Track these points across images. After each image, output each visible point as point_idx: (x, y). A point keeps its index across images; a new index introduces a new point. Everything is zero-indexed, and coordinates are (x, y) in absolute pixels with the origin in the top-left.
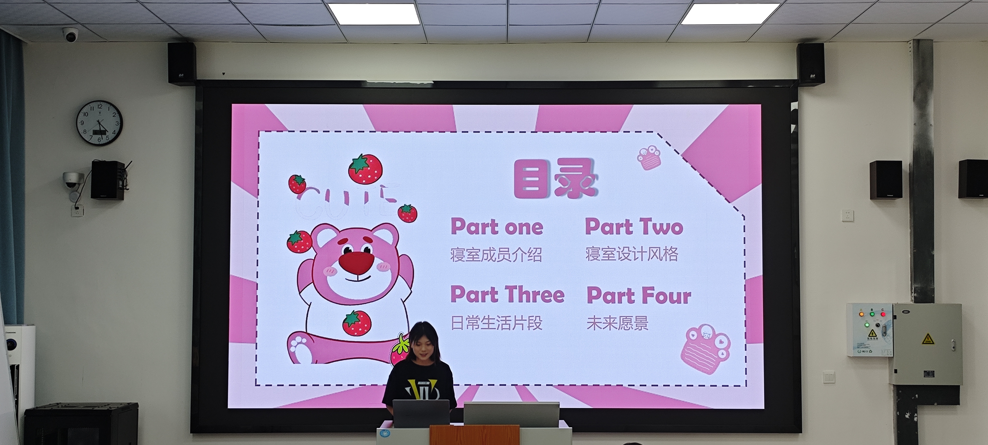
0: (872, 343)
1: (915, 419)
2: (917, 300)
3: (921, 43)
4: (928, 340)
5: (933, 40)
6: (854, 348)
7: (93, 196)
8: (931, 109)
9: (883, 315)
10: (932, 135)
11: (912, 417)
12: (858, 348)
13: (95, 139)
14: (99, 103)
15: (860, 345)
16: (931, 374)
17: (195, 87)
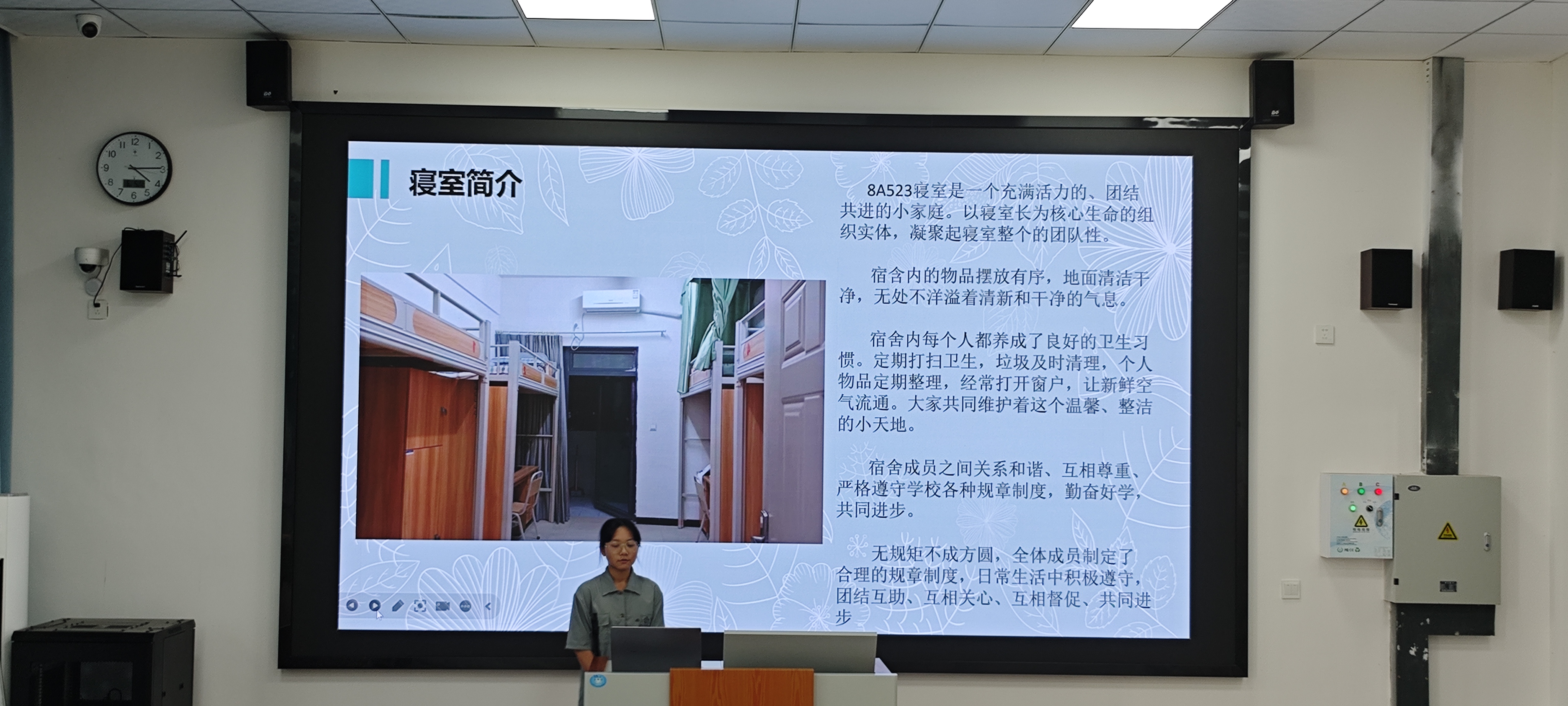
0: (1359, 536)
1: (1425, 657)
2: (1431, 470)
3: (1445, 62)
4: (1448, 534)
5: (1463, 59)
6: (1332, 545)
7: (123, 287)
8: (1459, 168)
9: (1378, 492)
10: (1460, 209)
11: (1420, 653)
12: (1338, 544)
13: (127, 195)
14: (133, 136)
15: (1341, 540)
16: (1451, 586)
17: (289, 113)
